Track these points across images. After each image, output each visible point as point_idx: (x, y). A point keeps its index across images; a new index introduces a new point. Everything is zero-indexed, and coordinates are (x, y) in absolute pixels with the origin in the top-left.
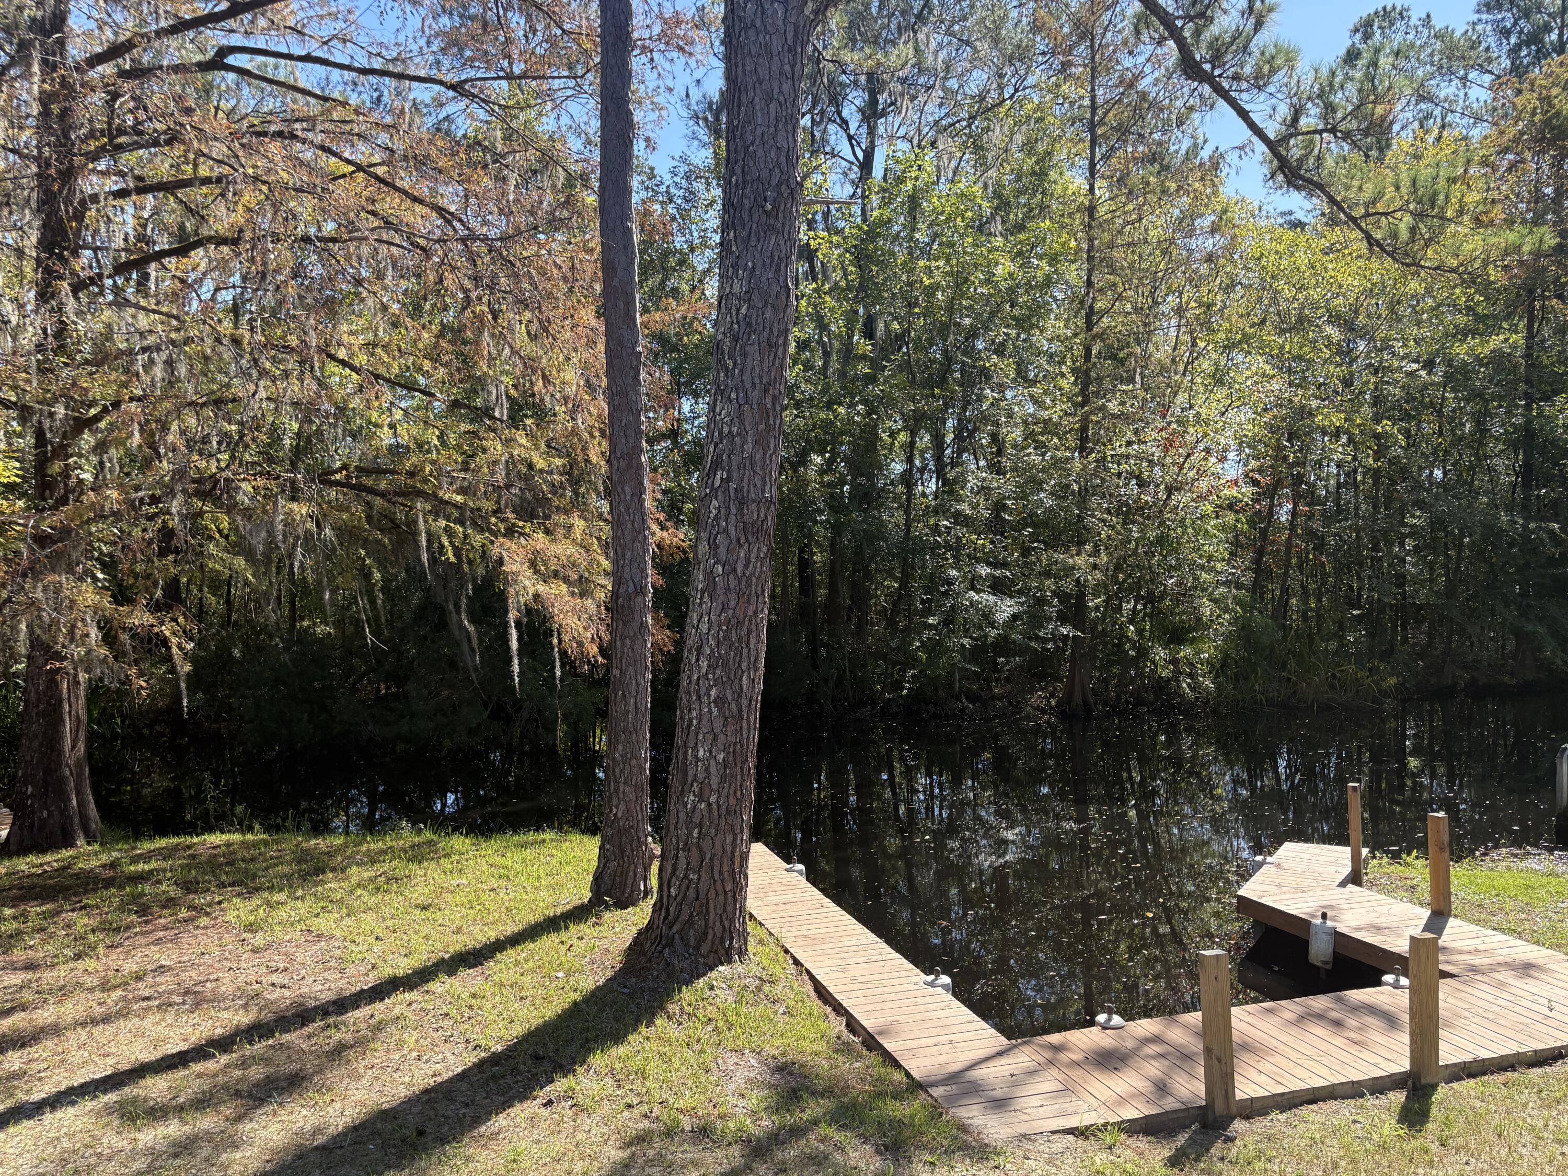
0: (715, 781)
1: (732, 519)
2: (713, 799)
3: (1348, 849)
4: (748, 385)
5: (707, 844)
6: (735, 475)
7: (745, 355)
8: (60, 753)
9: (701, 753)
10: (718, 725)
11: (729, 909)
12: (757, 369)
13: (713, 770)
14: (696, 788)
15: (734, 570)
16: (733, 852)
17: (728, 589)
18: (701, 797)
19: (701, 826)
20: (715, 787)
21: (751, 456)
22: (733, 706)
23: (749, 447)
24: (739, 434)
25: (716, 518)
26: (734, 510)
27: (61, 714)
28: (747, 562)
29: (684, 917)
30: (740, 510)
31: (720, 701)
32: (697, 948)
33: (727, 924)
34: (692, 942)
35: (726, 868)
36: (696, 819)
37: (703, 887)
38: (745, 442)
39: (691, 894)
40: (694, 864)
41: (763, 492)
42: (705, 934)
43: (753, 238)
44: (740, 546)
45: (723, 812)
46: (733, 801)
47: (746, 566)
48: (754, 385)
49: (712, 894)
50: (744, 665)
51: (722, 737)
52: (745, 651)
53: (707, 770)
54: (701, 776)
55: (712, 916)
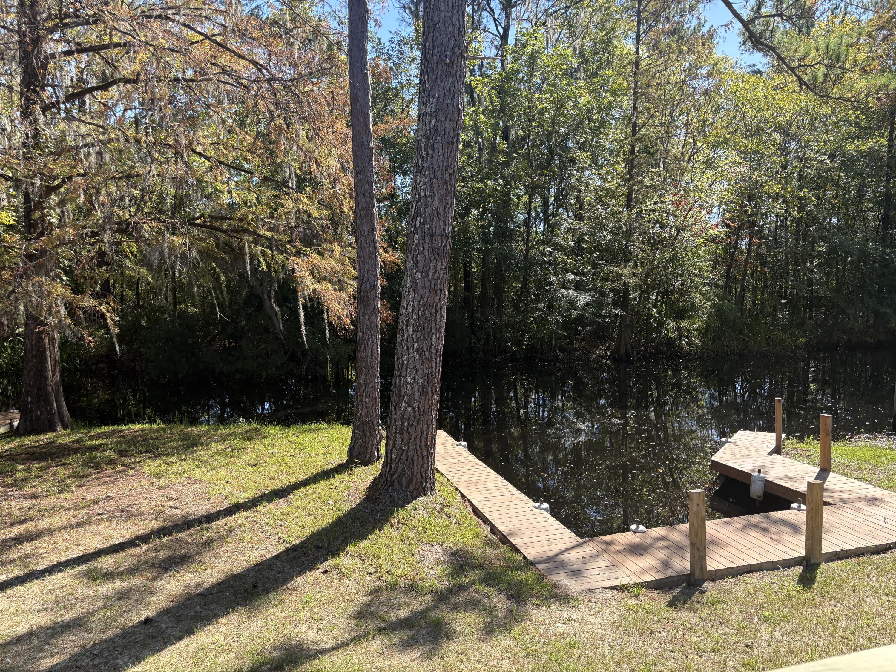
0: (417, 395)
1: (427, 246)
2: (416, 405)
3: (774, 435)
4: (435, 167)
5: (412, 430)
6: (428, 220)
7: (434, 149)
8: (46, 378)
9: (409, 380)
10: (418, 364)
11: (425, 466)
12: (441, 157)
13: (416, 389)
14: (406, 399)
15: (427, 276)
16: (427, 435)
17: (424, 287)
18: (409, 404)
19: (409, 420)
20: (417, 398)
21: (437, 209)
22: (427, 353)
23: (436, 203)
24: (430, 196)
25: (417, 245)
26: (427, 241)
27: (45, 357)
28: (435, 271)
29: (400, 470)
30: (431, 240)
31: (419, 351)
32: (407, 487)
33: (424, 474)
34: (404, 484)
35: (423, 443)
36: (407, 416)
37: (410, 454)
38: (434, 200)
39: (404, 457)
40: (405, 441)
41: (444, 230)
42: (412, 480)
43: (439, 80)
44: (431, 261)
45: (422, 413)
46: (427, 407)
47: (434, 273)
48: (439, 166)
49: (415, 458)
50: (433, 330)
51: (421, 371)
52: (434, 322)
53: (412, 389)
54: (409, 392)
55: (415, 470)
